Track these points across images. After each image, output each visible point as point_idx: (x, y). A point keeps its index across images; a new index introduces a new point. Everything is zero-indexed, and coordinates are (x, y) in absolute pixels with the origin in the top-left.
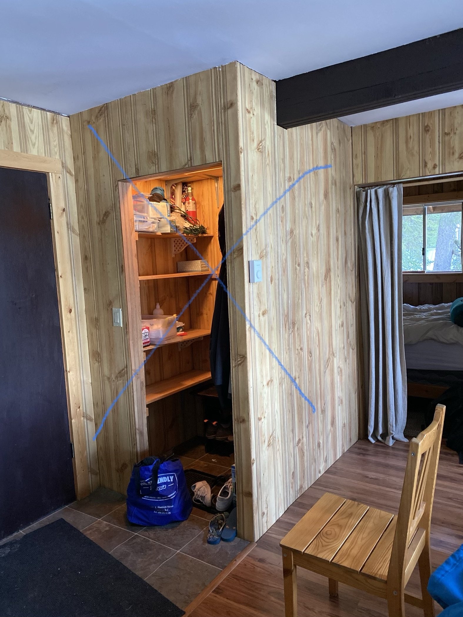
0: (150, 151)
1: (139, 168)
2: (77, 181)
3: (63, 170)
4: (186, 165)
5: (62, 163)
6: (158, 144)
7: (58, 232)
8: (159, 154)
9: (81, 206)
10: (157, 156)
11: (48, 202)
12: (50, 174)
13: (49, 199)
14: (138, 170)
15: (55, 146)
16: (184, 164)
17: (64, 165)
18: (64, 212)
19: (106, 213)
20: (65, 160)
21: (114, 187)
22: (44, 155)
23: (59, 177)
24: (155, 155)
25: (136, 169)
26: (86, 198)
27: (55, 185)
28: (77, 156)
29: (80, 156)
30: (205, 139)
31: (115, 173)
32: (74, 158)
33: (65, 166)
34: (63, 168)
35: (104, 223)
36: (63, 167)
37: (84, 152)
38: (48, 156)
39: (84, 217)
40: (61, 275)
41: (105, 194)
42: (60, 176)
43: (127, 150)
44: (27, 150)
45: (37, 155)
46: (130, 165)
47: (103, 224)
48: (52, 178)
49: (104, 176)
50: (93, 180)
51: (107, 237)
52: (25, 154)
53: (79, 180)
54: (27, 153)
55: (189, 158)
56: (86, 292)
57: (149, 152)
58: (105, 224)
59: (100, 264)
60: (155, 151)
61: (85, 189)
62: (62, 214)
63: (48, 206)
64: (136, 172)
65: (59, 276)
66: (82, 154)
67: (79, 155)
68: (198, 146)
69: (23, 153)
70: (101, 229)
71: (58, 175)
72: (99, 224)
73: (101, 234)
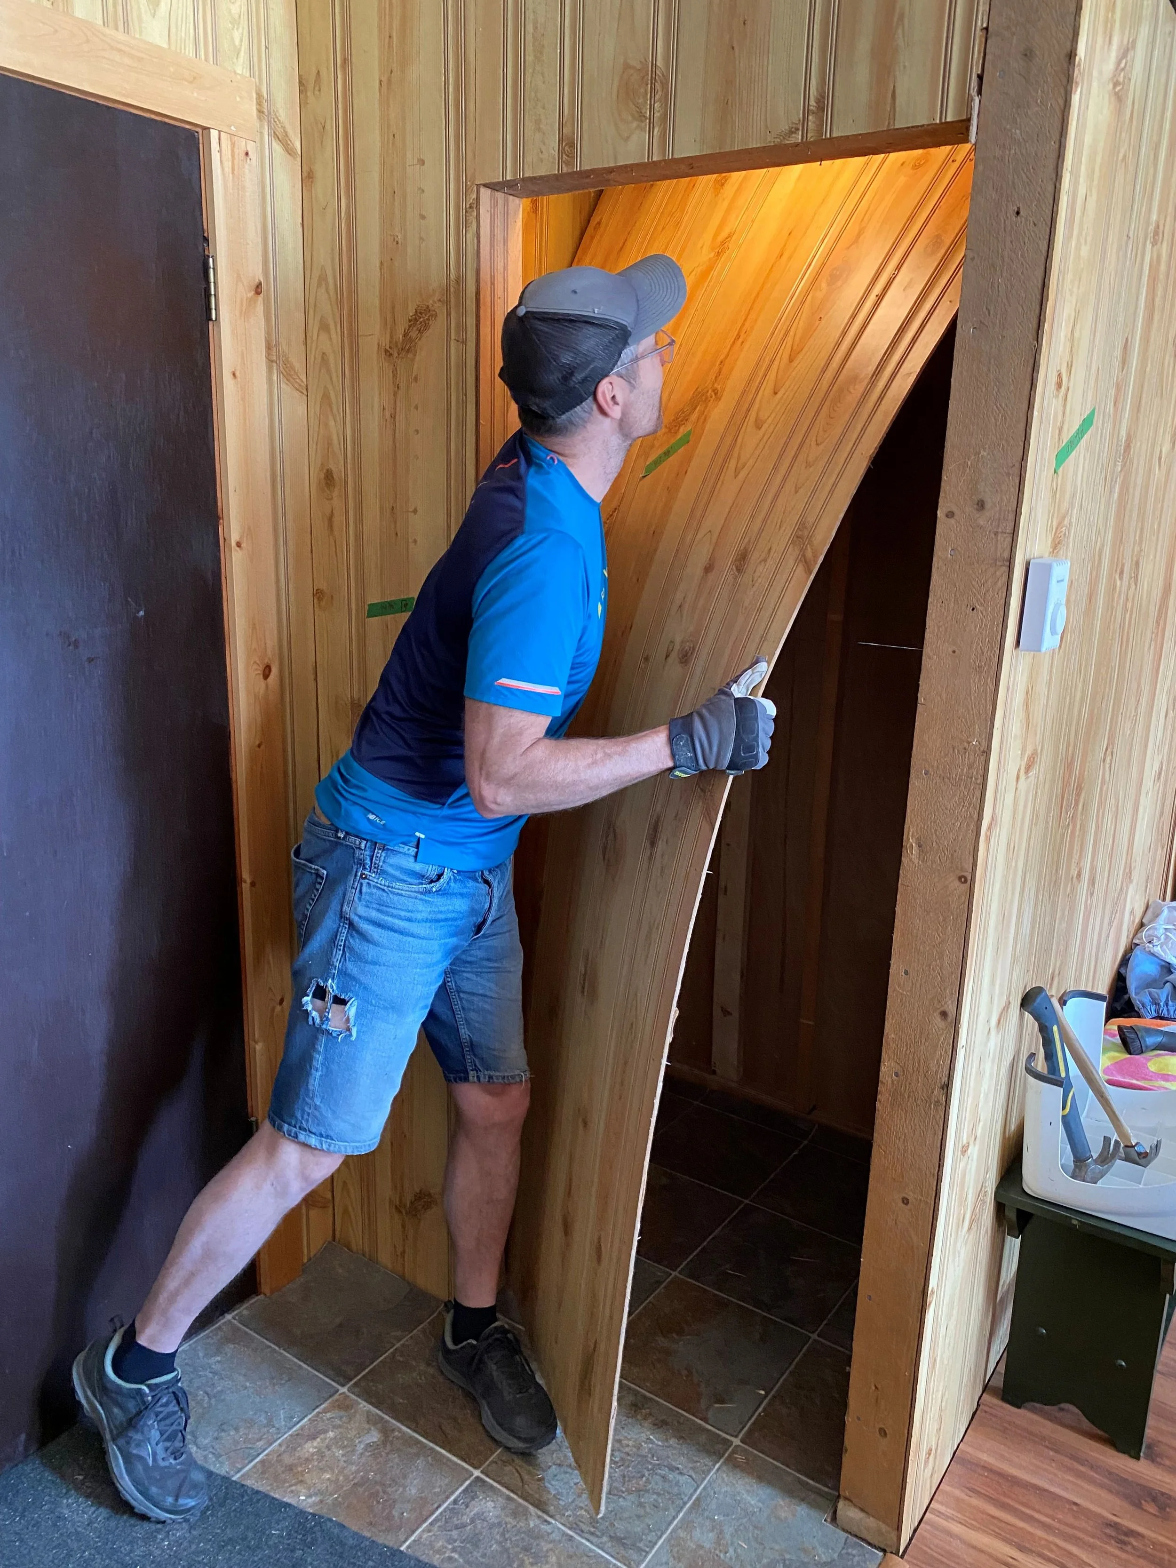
0: (633, 63)
1: (577, 137)
2: (308, 178)
3: (262, 126)
4: (792, 131)
5: (259, 96)
6: (674, 31)
7: (234, 375)
8: (672, 78)
9: (322, 279)
10: (664, 85)
11: (201, 249)
12: (214, 134)
13: (206, 240)
14: (572, 145)
15: (235, 22)
16: (784, 127)
17: (264, 110)
18: (260, 298)
19: (418, 313)
20: (269, 85)
21: (462, 213)
22: (190, 52)
23: (247, 154)
24: (653, 80)
25: (561, 140)
26: (341, 249)
27: (230, 184)
28: (315, 74)
29: (327, 77)
30: (902, 16)
31: (469, 154)
32: (300, 82)
33: (269, 113)
34: (259, 118)
35: (408, 351)
36: (260, 111)
37: (345, 60)
38: (206, 60)
39: (332, 326)
40: (238, 539)
41: (421, 239)
42: (251, 147)
43: (530, 58)
44: (126, 22)
45: (165, 46)
46: (538, 122)
47: (403, 354)
48: (220, 151)
49: (422, 162)
50: (376, 176)
51: (416, 408)
52: (121, 36)
53: (319, 173)
54: (127, 30)
55: (812, 102)
56: (323, 603)
57: (627, 66)
58: (410, 355)
59: (381, 508)
60: (654, 65)
61: (340, 212)
62: (251, 302)
63: (200, 265)
64: (561, 151)
65: (233, 544)
66: (335, 64)
67: (324, 73)
68: (864, 45)
69: (107, 31)
70: (394, 376)
71: (242, 145)
72: (388, 354)
73: (395, 394)
